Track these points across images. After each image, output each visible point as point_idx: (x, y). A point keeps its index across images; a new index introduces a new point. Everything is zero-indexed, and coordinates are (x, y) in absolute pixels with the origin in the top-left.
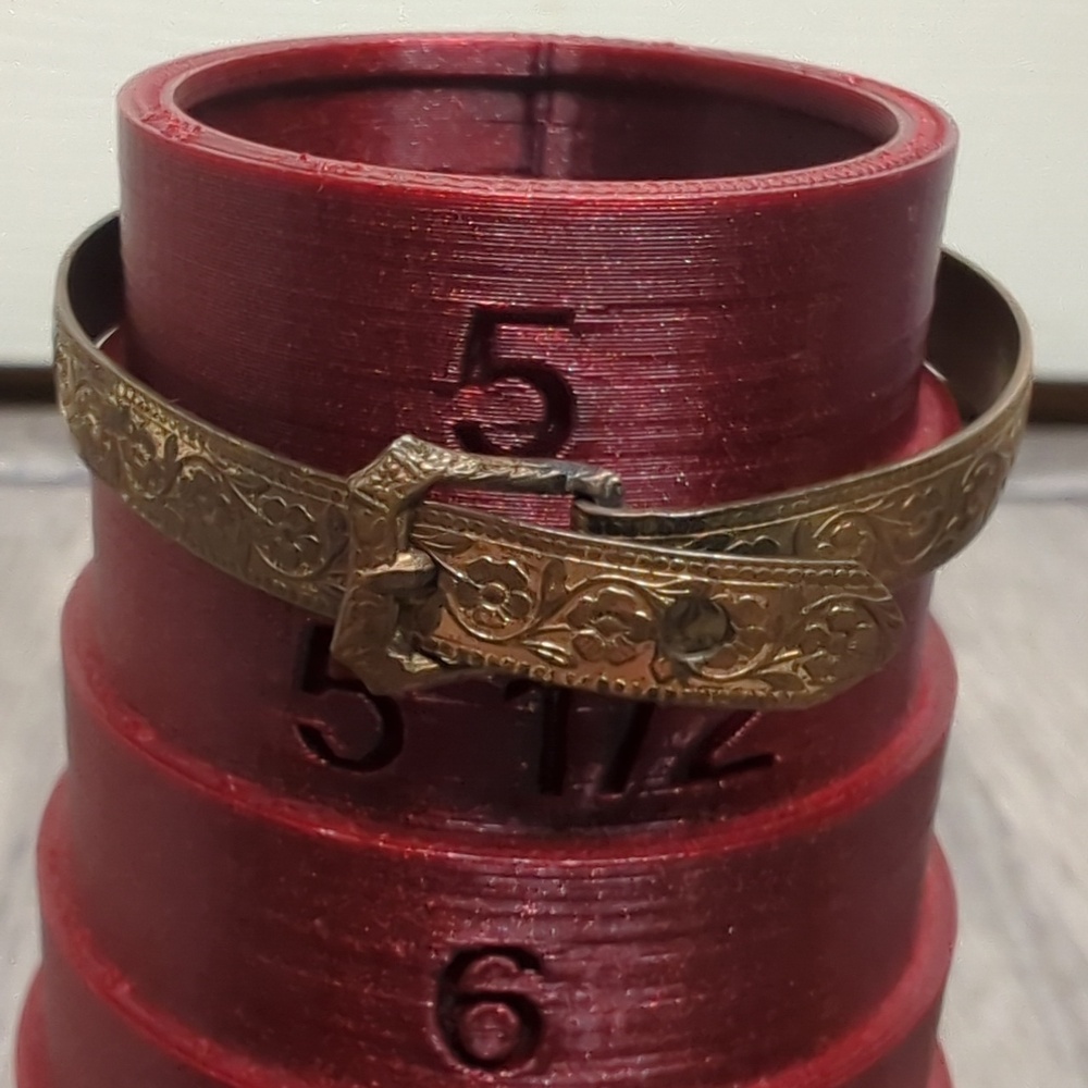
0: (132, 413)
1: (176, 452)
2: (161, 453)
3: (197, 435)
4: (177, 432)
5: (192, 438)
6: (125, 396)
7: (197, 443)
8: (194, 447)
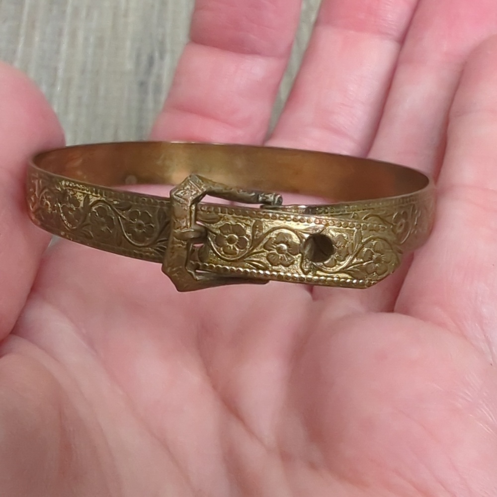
0: (68, 191)
1: (89, 202)
2: (82, 204)
3: (99, 191)
4: (89, 193)
5: (96, 193)
6: (65, 185)
7: (99, 195)
8: (97, 197)
